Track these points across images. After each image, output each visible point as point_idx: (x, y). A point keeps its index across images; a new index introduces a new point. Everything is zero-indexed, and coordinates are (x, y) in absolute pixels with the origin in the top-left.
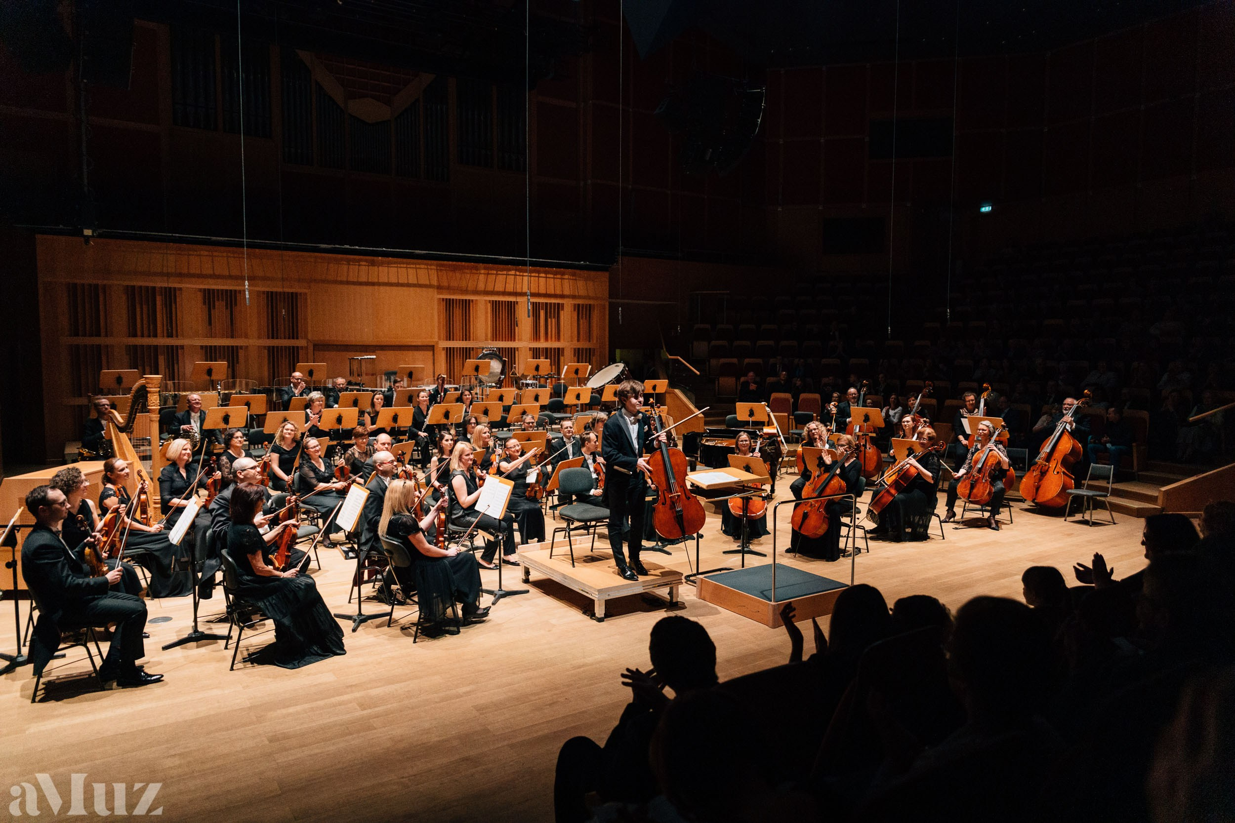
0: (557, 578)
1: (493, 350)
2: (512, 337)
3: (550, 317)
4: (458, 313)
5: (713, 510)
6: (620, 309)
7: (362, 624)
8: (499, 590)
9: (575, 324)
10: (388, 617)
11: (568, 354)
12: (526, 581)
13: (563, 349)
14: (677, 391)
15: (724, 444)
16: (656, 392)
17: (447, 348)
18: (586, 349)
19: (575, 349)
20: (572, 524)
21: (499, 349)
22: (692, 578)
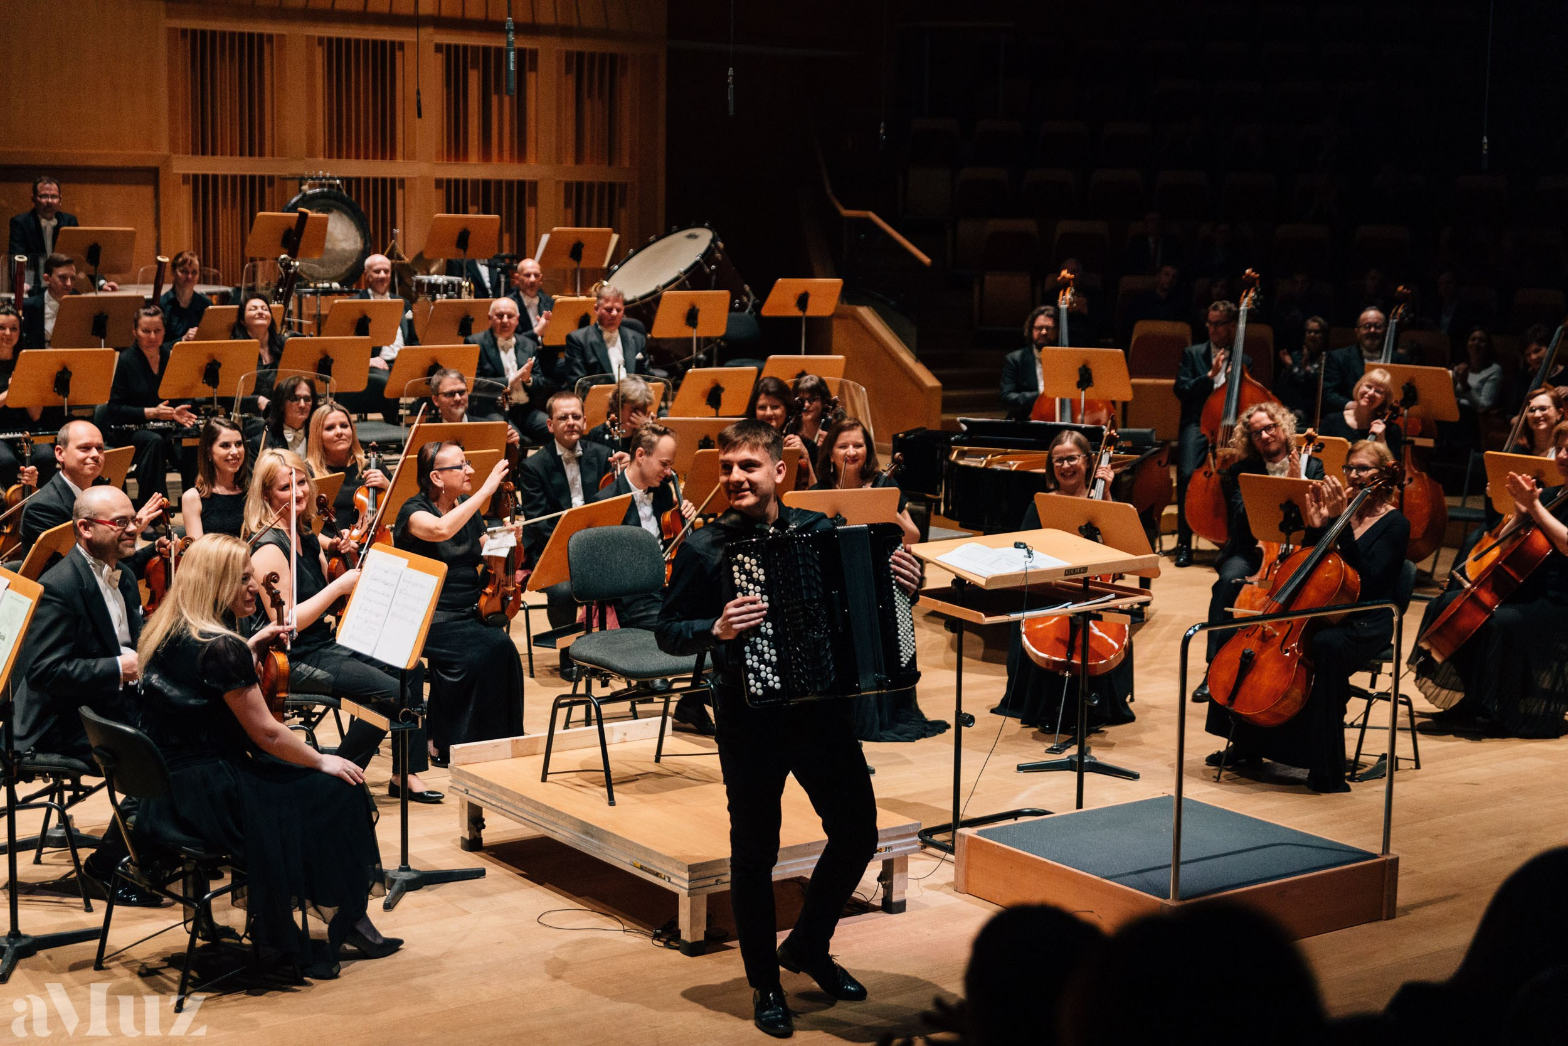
0: (563, 835)
1: (331, 186)
2: (385, 147)
3: (499, 91)
4: (227, 73)
5: (980, 651)
6: (731, 71)
7: (22, 962)
8: (401, 870)
9: (571, 112)
10: (96, 943)
11: (549, 199)
12: (473, 844)
13: (534, 185)
14: (865, 312)
15: (1014, 465)
16: (810, 312)
17: (196, 177)
18: (602, 185)
19: (568, 186)
20: (605, 684)
21: (347, 181)
22: (938, 838)
